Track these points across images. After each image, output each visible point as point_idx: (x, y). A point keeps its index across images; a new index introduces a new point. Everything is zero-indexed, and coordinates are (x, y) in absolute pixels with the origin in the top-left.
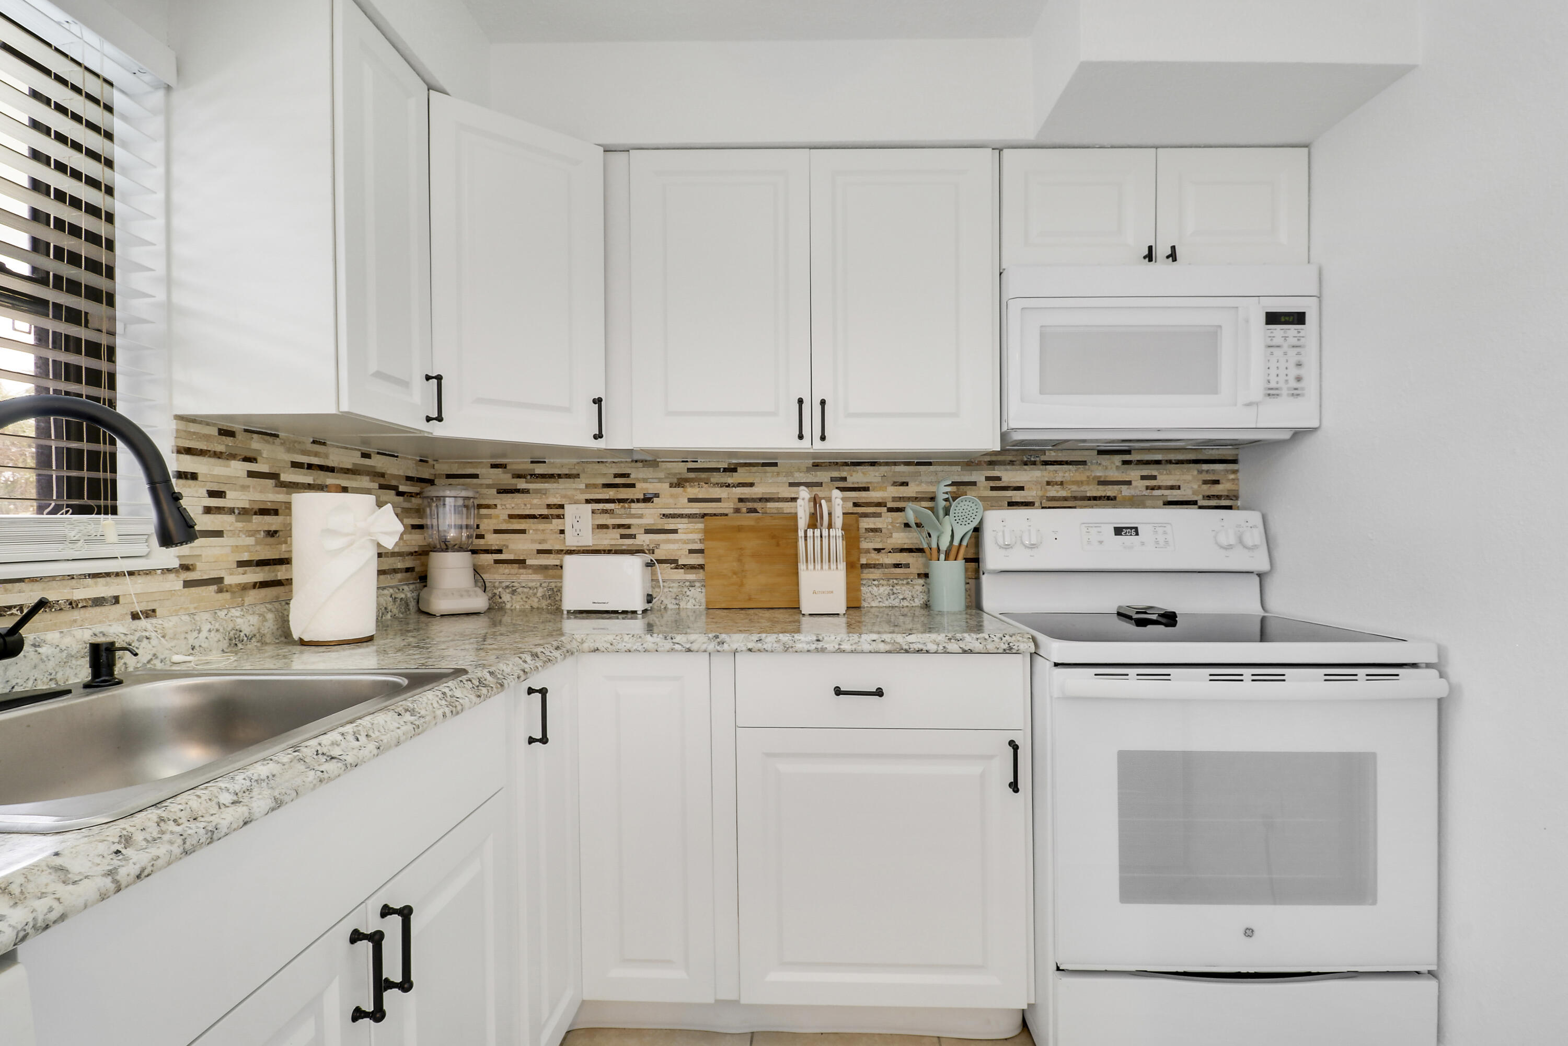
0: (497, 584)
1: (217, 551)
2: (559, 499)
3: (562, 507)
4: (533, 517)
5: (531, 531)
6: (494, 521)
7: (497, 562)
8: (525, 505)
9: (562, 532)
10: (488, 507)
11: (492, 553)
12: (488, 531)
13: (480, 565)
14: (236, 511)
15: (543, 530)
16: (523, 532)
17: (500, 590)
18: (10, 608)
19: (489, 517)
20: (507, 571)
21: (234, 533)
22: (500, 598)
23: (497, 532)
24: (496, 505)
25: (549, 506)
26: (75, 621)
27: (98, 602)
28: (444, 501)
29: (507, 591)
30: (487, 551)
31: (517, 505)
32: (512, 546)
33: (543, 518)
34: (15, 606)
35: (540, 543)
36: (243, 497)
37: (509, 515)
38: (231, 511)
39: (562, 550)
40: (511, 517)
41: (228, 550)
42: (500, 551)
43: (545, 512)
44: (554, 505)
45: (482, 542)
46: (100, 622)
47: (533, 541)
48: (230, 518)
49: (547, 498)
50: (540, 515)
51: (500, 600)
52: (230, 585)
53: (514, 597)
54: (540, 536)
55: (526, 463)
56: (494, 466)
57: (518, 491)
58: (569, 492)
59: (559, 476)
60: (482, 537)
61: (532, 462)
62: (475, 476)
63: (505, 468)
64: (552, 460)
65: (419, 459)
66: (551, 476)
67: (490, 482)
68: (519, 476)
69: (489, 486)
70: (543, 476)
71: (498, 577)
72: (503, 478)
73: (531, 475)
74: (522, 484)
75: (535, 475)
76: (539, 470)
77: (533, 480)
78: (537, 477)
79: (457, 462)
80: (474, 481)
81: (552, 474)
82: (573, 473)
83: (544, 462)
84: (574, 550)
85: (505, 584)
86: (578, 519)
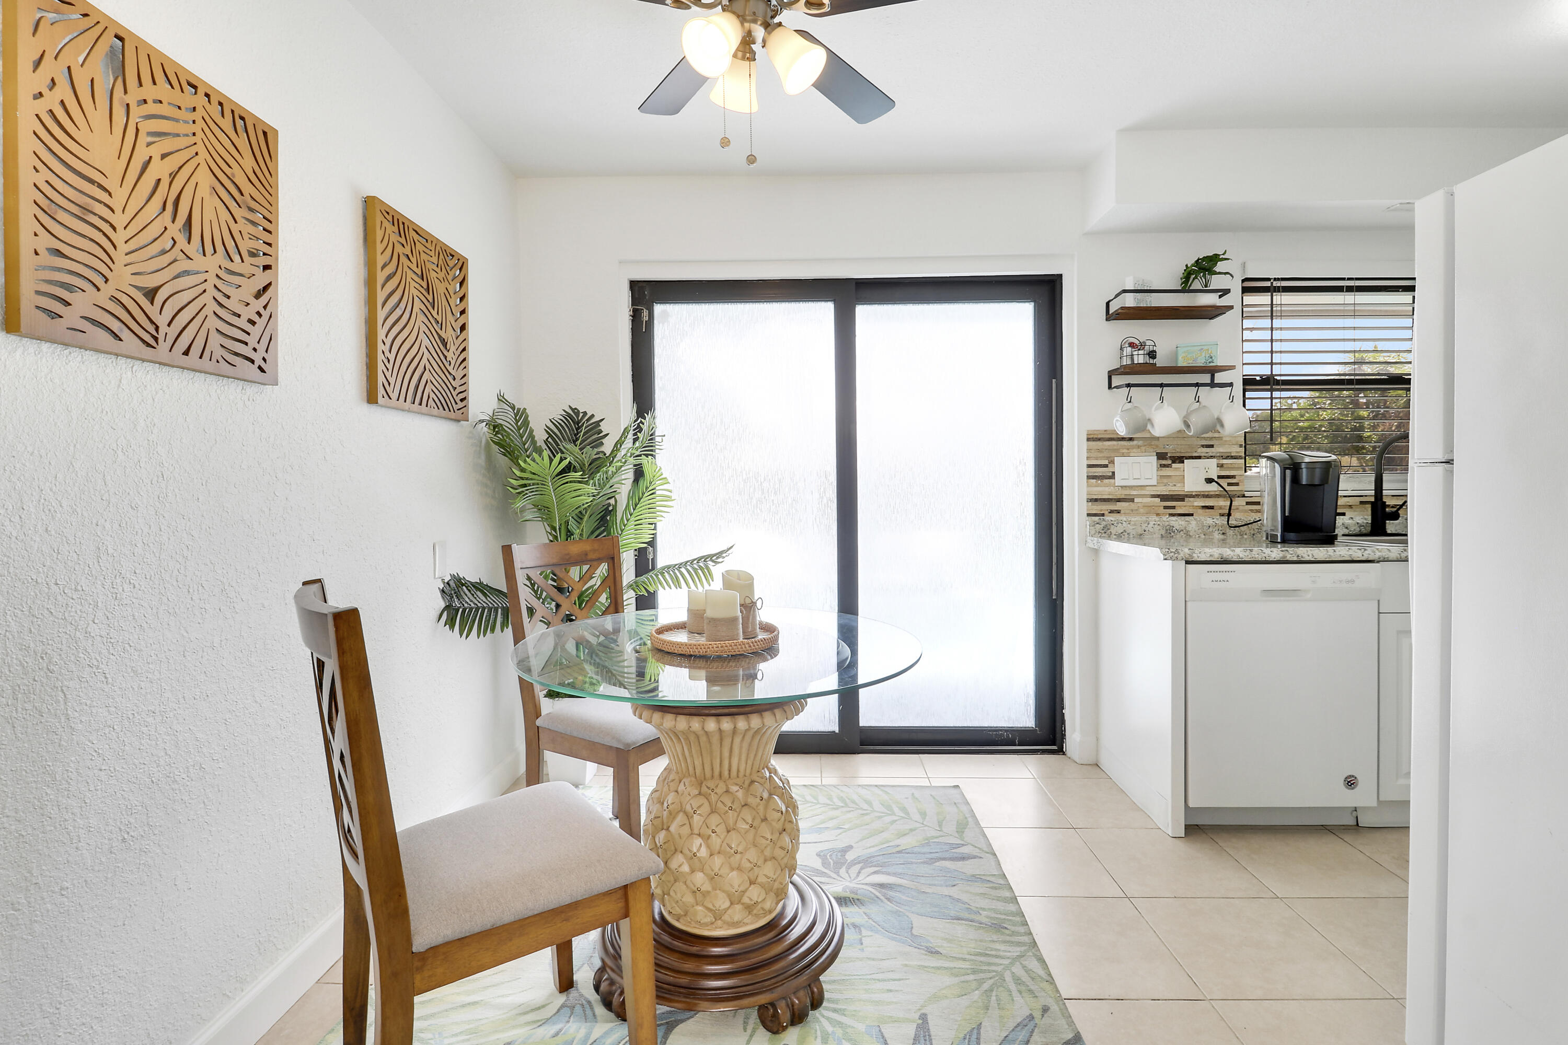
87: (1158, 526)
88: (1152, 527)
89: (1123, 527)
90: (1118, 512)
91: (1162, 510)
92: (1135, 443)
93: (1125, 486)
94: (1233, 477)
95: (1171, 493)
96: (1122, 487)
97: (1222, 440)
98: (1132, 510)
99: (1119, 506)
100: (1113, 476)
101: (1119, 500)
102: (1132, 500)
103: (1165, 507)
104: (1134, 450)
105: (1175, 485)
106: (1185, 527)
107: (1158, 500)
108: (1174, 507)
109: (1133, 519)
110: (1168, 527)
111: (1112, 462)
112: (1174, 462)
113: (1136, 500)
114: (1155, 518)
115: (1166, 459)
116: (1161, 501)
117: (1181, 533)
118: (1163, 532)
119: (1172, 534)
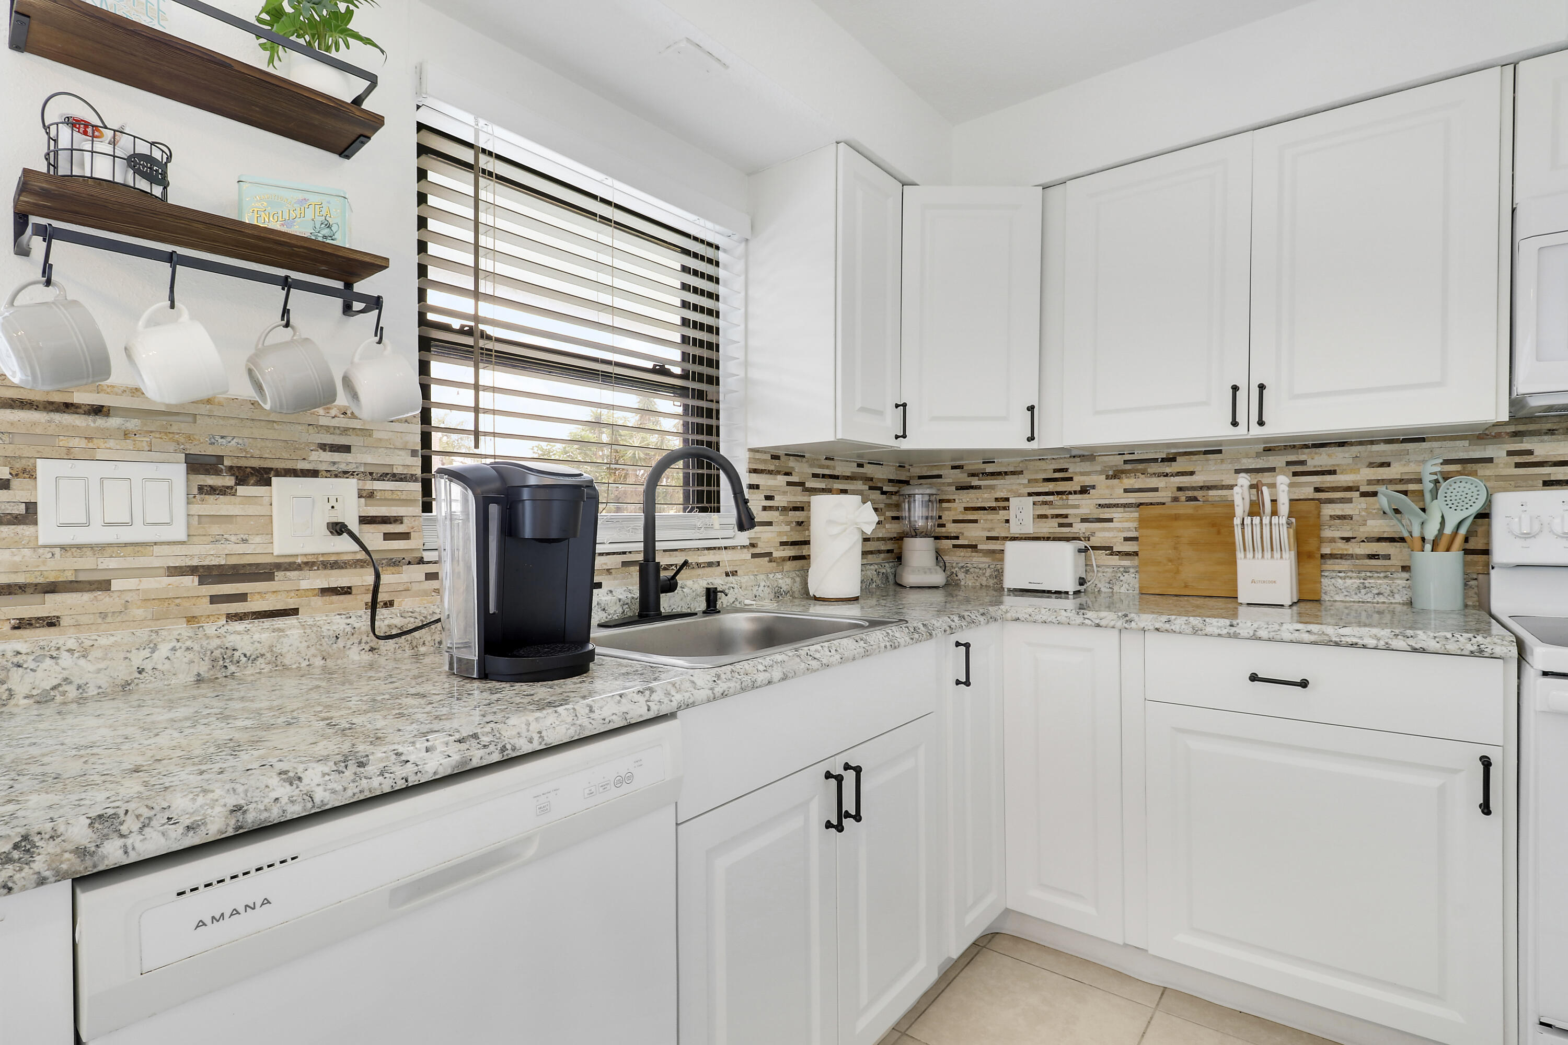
0: (954, 565)
1: (769, 536)
2: (1005, 494)
3: (1007, 500)
4: (984, 509)
5: (982, 521)
6: (952, 513)
7: (955, 546)
8: (978, 499)
9: (1007, 521)
10: (948, 501)
11: (951, 539)
12: (948, 521)
13: (942, 549)
15: (992, 520)
16: (975, 521)
17: (957, 569)
19: (949, 509)
20: (962, 554)
21: (778, 523)
22: (957, 576)
23: (955, 521)
24: (954, 500)
25: (997, 500)
28: (915, 497)
29: (962, 570)
30: (947, 538)
31: (971, 499)
32: (966, 534)
33: (992, 510)
35: (989, 531)
36: (784, 499)
37: (964, 508)
38: (777, 509)
39: (1007, 537)
40: (966, 509)
41: (775, 534)
42: (957, 538)
43: (994, 504)
44: (1001, 498)
45: (943, 529)
47: (984, 529)
48: (777, 514)
49: (995, 493)
50: (989, 507)
51: (956, 578)
52: (776, 558)
53: (967, 576)
54: (988, 525)
55: (978, 463)
56: (954, 467)
57: (972, 487)
58: (1014, 487)
59: (1006, 473)
60: (943, 526)
61: (984, 463)
62: (940, 476)
63: (963, 468)
64: (1000, 460)
65: (898, 465)
66: (999, 474)
67: (950, 480)
68: (973, 475)
69: (950, 484)
70: (993, 474)
71: (955, 558)
72: (961, 477)
73: (983, 474)
74: (975, 482)
75: (986, 473)
76: (990, 468)
77: (984, 478)
78: (987, 475)
79: (926, 466)
80: (939, 480)
81: (1000, 472)
82: (1017, 470)
83: (994, 462)
84: (1017, 537)
85: (960, 565)
86: (1021, 510)
87: (186, 653)
88: (168, 658)
89: (58, 669)
90: (52, 623)
91: (205, 607)
92: (114, 422)
93: (79, 547)
94: (398, 520)
95: (233, 561)
96: (63, 548)
98: (103, 615)
99: (51, 605)
100: (29, 514)
101: (52, 588)
102: (104, 586)
103: (214, 599)
104: (112, 443)
105: (244, 541)
106: (271, 648)
107: (191, 581)
108: (242, 597)
109: (103, 641)
110: (217, 653)
111: (29, 473)
112: (241, 481)
113: (116, 585)
114: (182, 629)
115: (218, 472)
116: (201, 583)
117: (258, 663)
118: (203, 668)
119: (232, 668)
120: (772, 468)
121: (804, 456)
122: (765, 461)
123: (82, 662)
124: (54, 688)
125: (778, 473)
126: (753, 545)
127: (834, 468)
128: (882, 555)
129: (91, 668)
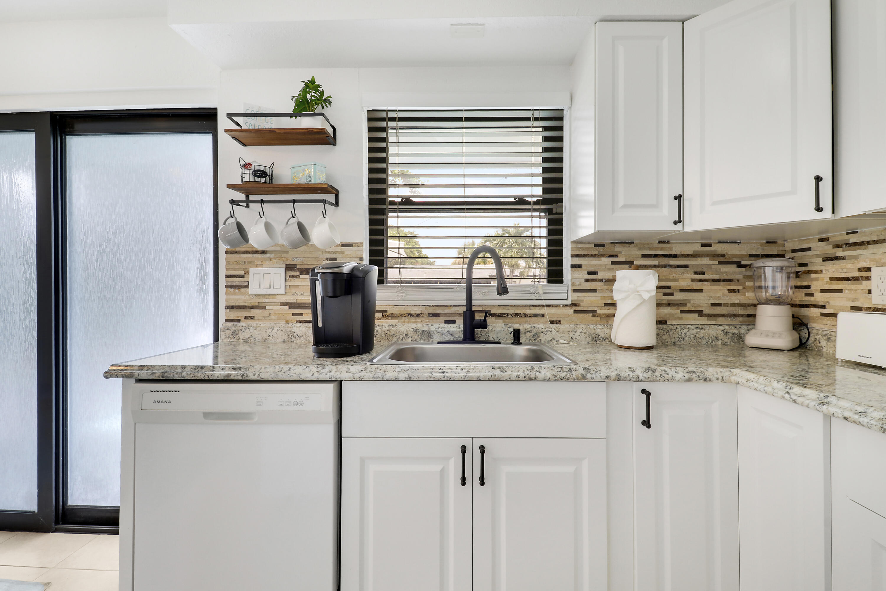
0: (820, 332)
1: (593, 299)
2: (868, 263)
3: (869, 269)
4: (847, 279)
5: (847, 291)
6: (820, 283)
7: (823, 315)
8: (842, 269)
9: (870, 292)
10: (816, 272)
11: (818, 308)
12: (816, 290)
13: (811, 317)
14: (604, 281)
15: (856, 290)
16: (840, 291)
17: (820, 336)
18: (504, 314)
19: (817, 279)
20: (829, 322)
21: (602, 290)
22: (819, 343)
23: (823, 291)
24: (821, 271)
25: (860, 270)
26: (527, 321)
27: (536, 315)
28: (764, 269)
29: (824, 338)
30: (815, 306)
31: (836, 269)
32: (832, 303)
33: (855, 280)
34: (506, 314)
35: (853, 301)
36: (609, 274)
37: (830, 278)
38: (601, 280)
39: (870, 308)
40: (832, 279)
41: (599, 298)
42: (823, 307)
43: (857, 274)
44: (864, 268)
45: (812, 299)
46: (537, 323)
47: (848, 299)
48: (601, 284)
49: (858, 263)
50: (853, 277)
51: (819, 345)
52: (600, 314)
53: (829, 343)
54: (852, 295)
55: (841, 235)
56: (821, 240)
57: (836, 258)
58: (878, 257)
59: (868, 243)
60: (812, 295)
61: (848, 233)
62: (809, 249)
63: (828, 241)
64: (863, 230)
65: (765, 241)
66: (862, 244)
67: (818, 253)
68: (837, 246)
69: (818, 256)
70: (855, 244)
71: (821, 326)
72: (827, 249)
73: (846, 244)
74: (840, 253)
75: (849, 244)
76: (853, 239)
77: (848, 248)
78: (851, 246)
79: (798, 241)
80: (808, 253)
81: (863, 242)
82: (880, 239)
83: (857, 232)
84: (880, 308)
85: (825, 333)
86: (882, 280)
87: (281, 332)
88: (276, 333)
89: (250, 332)
90: (252, 318)
91: (291, 317)
92: (268, 255)
93: (259, 295)
95: (299, 301)
96: (255, 295)
97: (344, 253)
98: (264, 317)
99: (252, 313)
100: (248, 286)
101: (252, 308)
102: (264, 308)
103: (294, 315)
104: (267, 262)
105: (302, 294)
106: (305, 333)
107: (286, 308)
108: (301, 315)
109: (262, 325)
111: (248, 273)
112: (301, 273)
113: (267, 308)
114: (283, 323)
115: (294, 270)
116: (289, 308)
117: (301, 338)
118: (285, 337)
119: (294, 339)
120: (596, 252)
121: (633, 243)
122: (588, 249)
123: (255, 331)
124: (248, 338)
125: (603, 256)
126: (575, 305)
127: (671, 249)
128: (741, 319)
129: (257, 333)
